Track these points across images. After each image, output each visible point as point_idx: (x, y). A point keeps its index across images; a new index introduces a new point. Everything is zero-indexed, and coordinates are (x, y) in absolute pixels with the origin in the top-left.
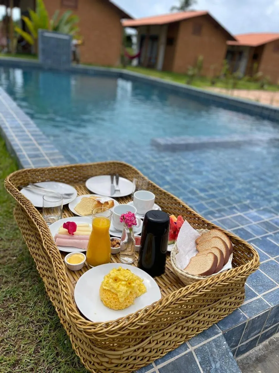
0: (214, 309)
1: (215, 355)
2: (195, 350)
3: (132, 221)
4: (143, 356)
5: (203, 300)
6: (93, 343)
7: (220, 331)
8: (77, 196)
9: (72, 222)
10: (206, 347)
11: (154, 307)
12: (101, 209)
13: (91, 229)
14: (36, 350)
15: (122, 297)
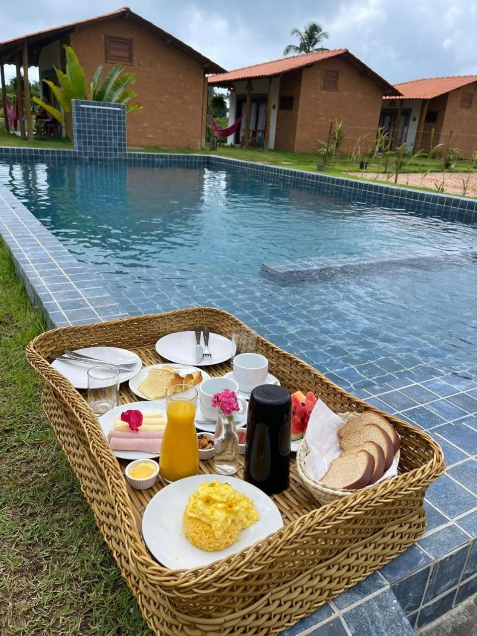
0: (373, 546)
1: (379, 623)
2: (344, 615)
3: (232, 404)
4: (258, 627)
5: (353, 530)
6: (175, 605)
7: (386, 582)
8: (142, 368)
9: (135, 411)
10: (364, 610)
11: (269, 543)
12: (182, 387)
13: (165, 420)
14: (84, 625)
15: (219, 530)
